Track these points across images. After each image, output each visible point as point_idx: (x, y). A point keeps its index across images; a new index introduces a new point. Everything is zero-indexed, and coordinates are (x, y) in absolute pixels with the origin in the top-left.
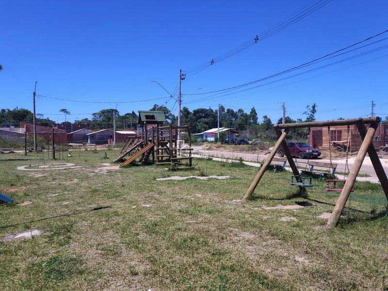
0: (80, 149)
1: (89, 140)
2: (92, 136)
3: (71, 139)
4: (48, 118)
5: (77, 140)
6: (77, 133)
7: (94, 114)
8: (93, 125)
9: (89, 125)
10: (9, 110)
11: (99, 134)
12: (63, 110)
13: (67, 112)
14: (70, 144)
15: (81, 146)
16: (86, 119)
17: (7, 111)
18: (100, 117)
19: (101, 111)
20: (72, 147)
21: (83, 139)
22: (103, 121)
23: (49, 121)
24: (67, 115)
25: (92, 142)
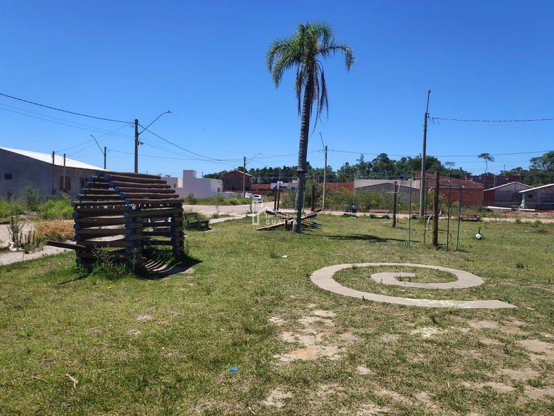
0: (506, 217)
1: (523, 201)
2: (530, 195)
3: (491, 198)
4: (461, 168)
5: (501, 201)
6: (502, 189)
7: (534, 160)
8: (531, 177)
9: (523, 177)
10: (410, 158)
11: (543, 191)
12: (484, 156)
13: (489, 158)
14: (489, 207)
15: (508, 211)
16: (519, 169)
17: (408, 159)
18: (544, 163)
19: (548, 154)
20: (490, 213)
21: (513, 200)
22: (550, 170)
23: (462, 171)
24: (489, 162)
25: (527, 206)
